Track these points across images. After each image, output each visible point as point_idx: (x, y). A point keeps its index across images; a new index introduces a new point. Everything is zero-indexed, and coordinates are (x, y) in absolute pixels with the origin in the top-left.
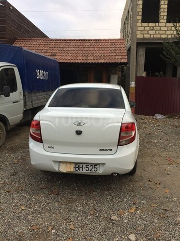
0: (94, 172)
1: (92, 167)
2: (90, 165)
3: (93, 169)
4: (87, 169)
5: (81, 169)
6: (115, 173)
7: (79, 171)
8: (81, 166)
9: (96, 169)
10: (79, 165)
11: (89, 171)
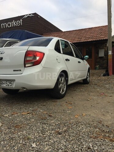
0: (10, 86)
1: (9, 83)
2: (8, 82)
3: (10, 84)
4: (6, 84)
5: (3, 84)
6: (25, 88)
7: (2, 86)
8: (3, 83)
9: (11, 85)
10: (2, 81)
11: (7, 86)
